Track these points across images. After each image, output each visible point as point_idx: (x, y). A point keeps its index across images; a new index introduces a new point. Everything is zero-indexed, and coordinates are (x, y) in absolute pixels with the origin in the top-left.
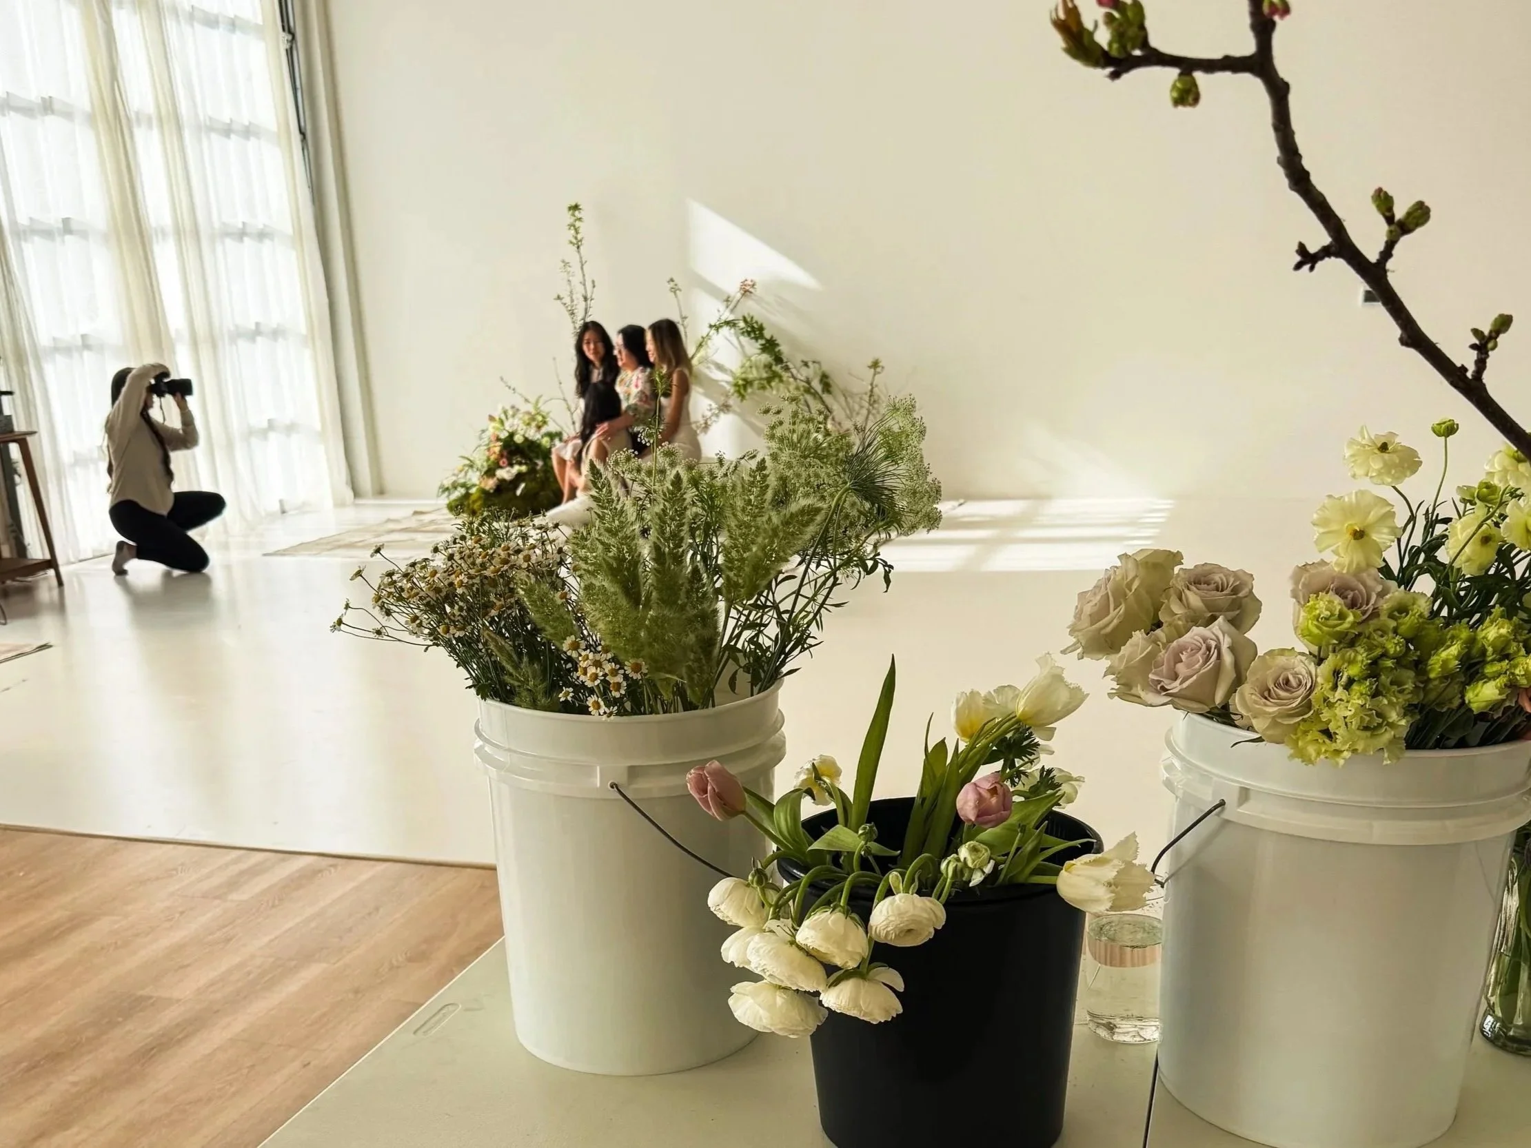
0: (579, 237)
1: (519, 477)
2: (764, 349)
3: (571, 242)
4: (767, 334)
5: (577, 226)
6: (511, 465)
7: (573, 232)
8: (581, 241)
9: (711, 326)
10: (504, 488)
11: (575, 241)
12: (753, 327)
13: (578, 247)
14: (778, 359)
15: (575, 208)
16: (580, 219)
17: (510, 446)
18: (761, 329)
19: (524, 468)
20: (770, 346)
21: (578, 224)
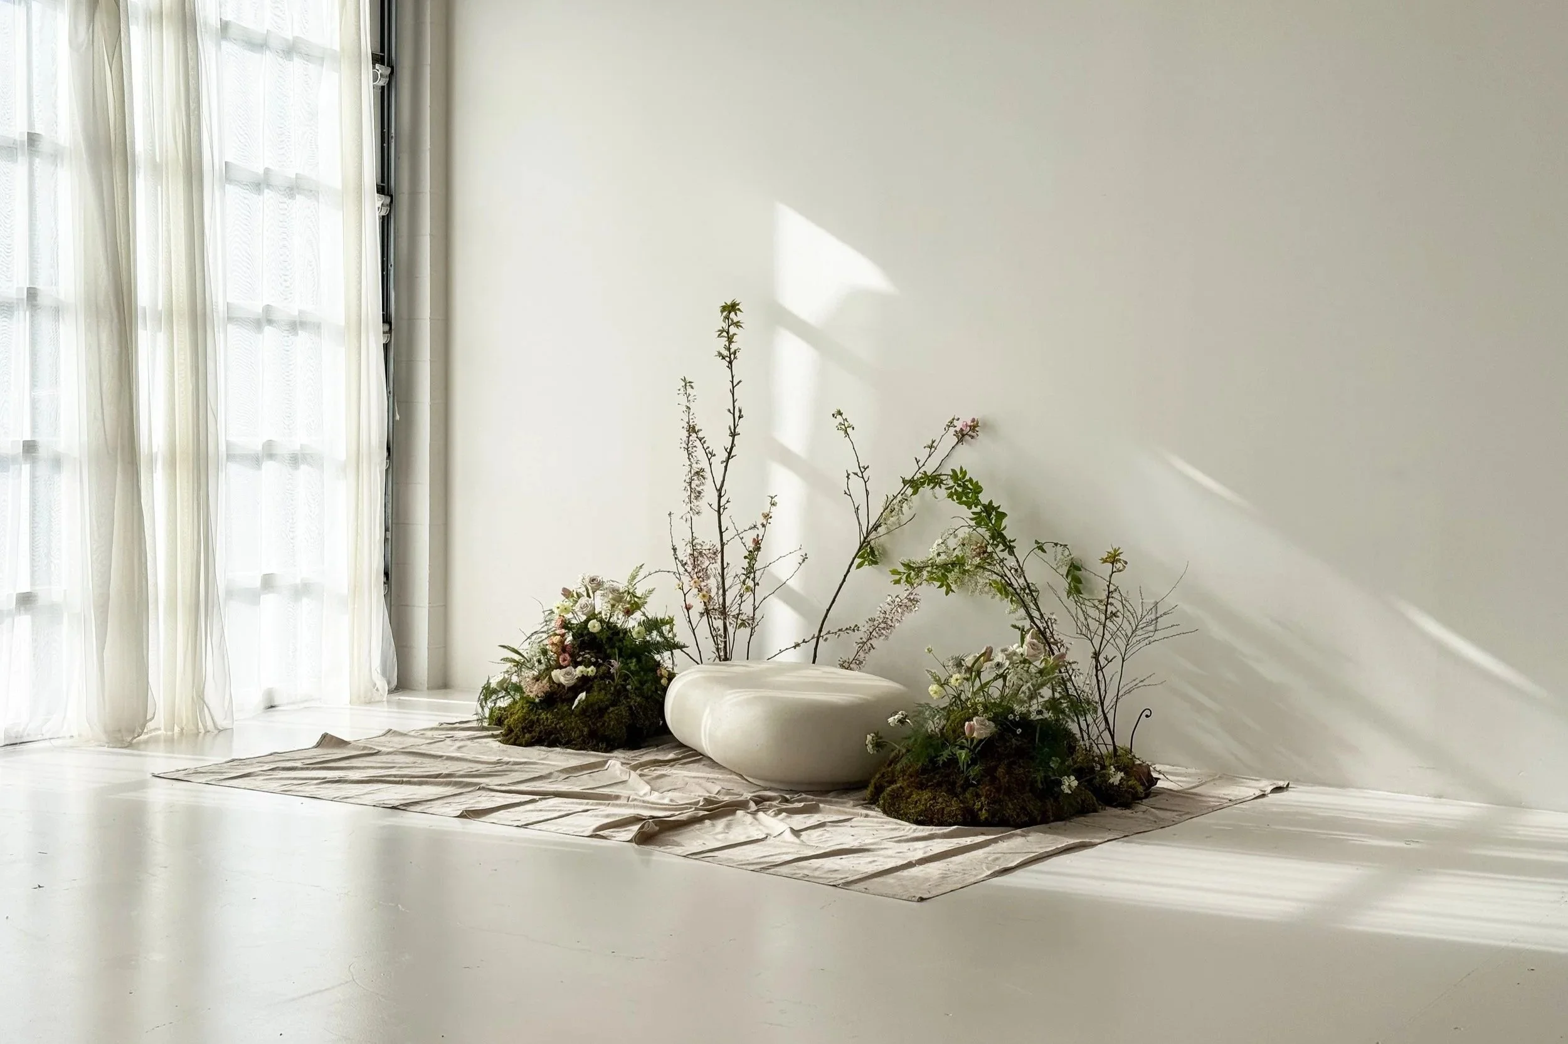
0: (733, 347)
1: (584, 683)
2: (979, 520)
3: (720, 354)
4: (984, 498)
5: (731, 333)
6: (576, 664)
7: (724, 341)
8: (735, 353)
9: (905, 482)
10: (555, 697)
11: (726, 353)
12: (965, 487)
13: (730, 362)
14: (998, 536)
15: (732, 308)
16: (737, 324)
17: (582, 635)
18: (978, 489)
19: (591, 670)
20: (990, 515)
21: (733, 330)
